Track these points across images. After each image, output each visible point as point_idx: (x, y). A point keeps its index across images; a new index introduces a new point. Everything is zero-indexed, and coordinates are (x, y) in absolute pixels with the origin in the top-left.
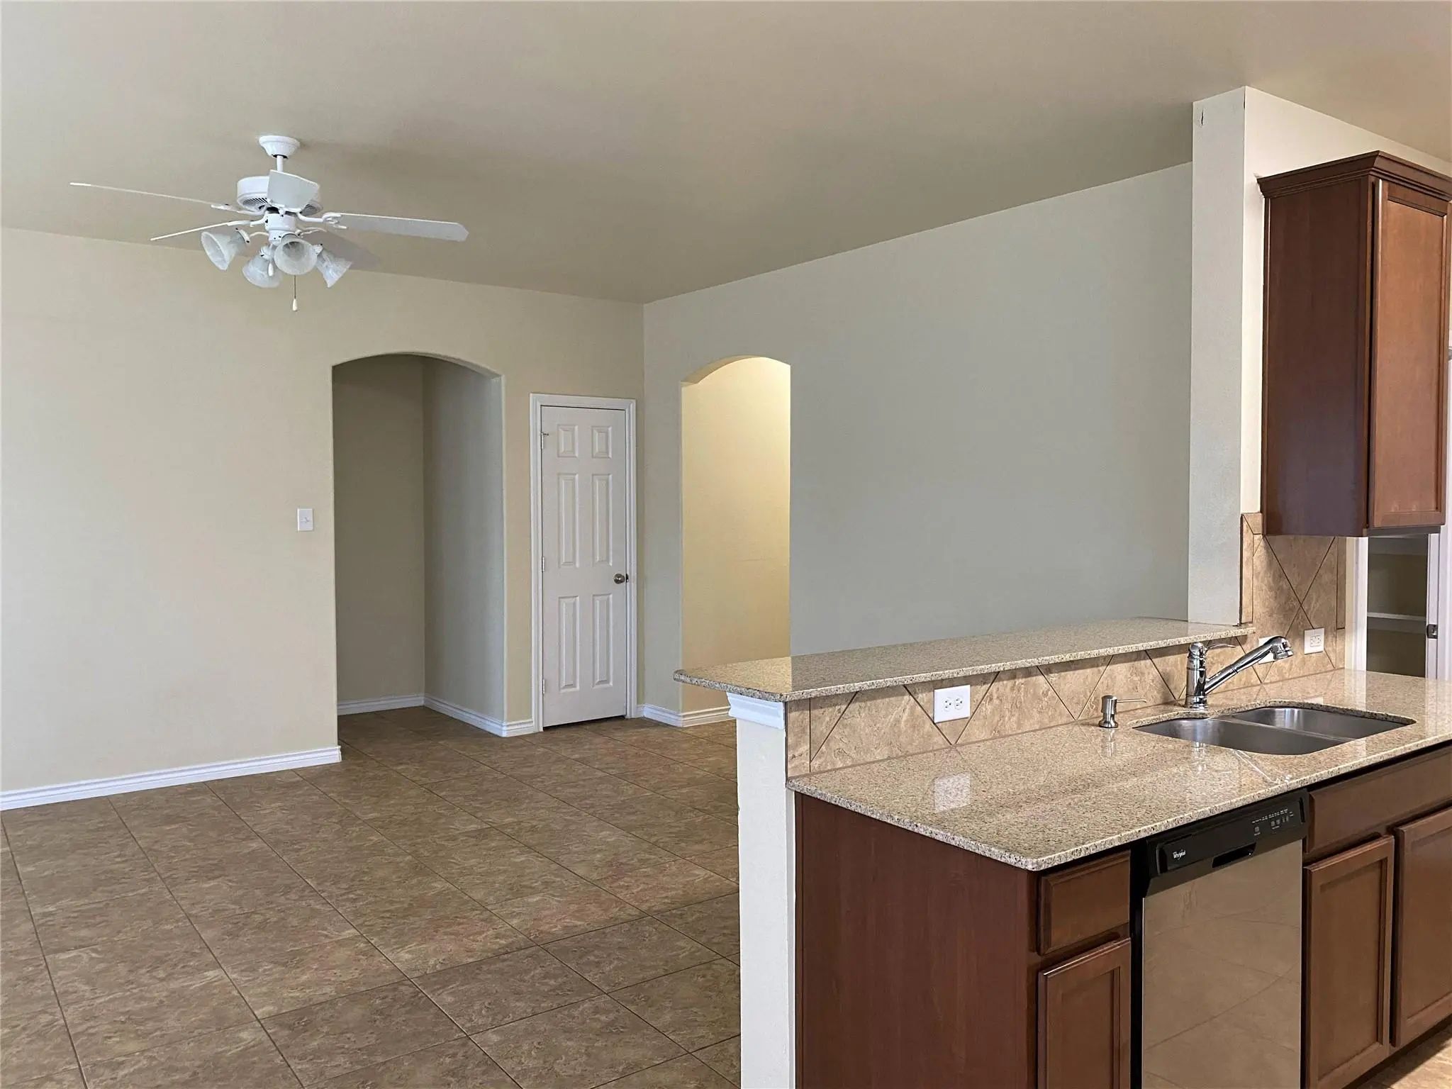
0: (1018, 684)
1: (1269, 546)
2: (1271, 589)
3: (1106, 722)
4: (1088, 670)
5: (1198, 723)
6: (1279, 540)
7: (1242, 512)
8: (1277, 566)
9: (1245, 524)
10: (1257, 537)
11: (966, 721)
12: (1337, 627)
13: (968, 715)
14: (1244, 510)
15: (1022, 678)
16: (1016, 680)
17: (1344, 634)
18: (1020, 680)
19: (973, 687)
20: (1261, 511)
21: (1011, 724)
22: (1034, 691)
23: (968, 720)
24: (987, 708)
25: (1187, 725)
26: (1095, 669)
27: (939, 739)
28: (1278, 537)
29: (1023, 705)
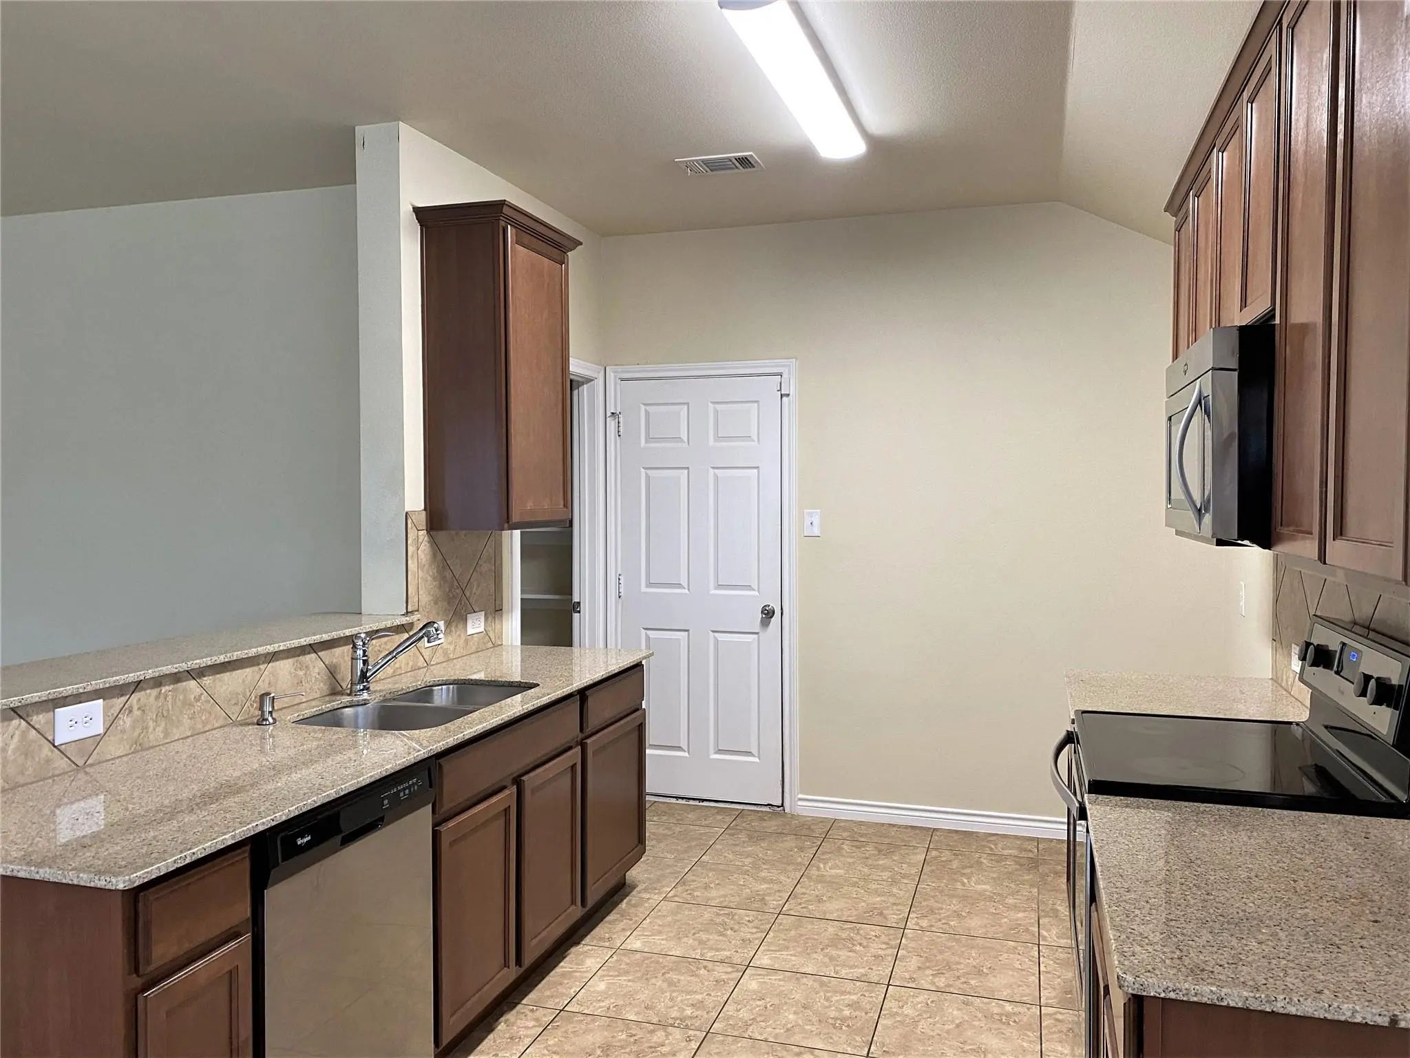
0: (165, 692)
1: (433, 542)
2: (434, 579)
3: (264, 720)
4: (248, 670)
5: (360, 709)
6: (441, 536)
7: (406, 510)
8: (441, 560)
9: (409, 522)
10: (421, 533)
11: (98, 739)
12: (495, 610)
13: (101, 731)
14: (408, 507)
15: (169, 685)
16: (161, 688)
17: (501, 616)
18: (167, 688)
19: (107, 701)
20: (425, 509)
21: (156, 734)
22: (185, 696)
23: (99, 737)
24: (126, 721)
25: (350, 713)
26: (256, 668)
27: (62, 764)
28: (441, 533)
29: (171, 712)
